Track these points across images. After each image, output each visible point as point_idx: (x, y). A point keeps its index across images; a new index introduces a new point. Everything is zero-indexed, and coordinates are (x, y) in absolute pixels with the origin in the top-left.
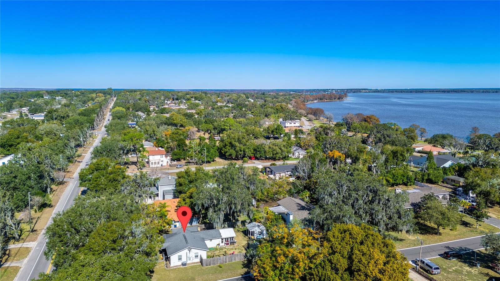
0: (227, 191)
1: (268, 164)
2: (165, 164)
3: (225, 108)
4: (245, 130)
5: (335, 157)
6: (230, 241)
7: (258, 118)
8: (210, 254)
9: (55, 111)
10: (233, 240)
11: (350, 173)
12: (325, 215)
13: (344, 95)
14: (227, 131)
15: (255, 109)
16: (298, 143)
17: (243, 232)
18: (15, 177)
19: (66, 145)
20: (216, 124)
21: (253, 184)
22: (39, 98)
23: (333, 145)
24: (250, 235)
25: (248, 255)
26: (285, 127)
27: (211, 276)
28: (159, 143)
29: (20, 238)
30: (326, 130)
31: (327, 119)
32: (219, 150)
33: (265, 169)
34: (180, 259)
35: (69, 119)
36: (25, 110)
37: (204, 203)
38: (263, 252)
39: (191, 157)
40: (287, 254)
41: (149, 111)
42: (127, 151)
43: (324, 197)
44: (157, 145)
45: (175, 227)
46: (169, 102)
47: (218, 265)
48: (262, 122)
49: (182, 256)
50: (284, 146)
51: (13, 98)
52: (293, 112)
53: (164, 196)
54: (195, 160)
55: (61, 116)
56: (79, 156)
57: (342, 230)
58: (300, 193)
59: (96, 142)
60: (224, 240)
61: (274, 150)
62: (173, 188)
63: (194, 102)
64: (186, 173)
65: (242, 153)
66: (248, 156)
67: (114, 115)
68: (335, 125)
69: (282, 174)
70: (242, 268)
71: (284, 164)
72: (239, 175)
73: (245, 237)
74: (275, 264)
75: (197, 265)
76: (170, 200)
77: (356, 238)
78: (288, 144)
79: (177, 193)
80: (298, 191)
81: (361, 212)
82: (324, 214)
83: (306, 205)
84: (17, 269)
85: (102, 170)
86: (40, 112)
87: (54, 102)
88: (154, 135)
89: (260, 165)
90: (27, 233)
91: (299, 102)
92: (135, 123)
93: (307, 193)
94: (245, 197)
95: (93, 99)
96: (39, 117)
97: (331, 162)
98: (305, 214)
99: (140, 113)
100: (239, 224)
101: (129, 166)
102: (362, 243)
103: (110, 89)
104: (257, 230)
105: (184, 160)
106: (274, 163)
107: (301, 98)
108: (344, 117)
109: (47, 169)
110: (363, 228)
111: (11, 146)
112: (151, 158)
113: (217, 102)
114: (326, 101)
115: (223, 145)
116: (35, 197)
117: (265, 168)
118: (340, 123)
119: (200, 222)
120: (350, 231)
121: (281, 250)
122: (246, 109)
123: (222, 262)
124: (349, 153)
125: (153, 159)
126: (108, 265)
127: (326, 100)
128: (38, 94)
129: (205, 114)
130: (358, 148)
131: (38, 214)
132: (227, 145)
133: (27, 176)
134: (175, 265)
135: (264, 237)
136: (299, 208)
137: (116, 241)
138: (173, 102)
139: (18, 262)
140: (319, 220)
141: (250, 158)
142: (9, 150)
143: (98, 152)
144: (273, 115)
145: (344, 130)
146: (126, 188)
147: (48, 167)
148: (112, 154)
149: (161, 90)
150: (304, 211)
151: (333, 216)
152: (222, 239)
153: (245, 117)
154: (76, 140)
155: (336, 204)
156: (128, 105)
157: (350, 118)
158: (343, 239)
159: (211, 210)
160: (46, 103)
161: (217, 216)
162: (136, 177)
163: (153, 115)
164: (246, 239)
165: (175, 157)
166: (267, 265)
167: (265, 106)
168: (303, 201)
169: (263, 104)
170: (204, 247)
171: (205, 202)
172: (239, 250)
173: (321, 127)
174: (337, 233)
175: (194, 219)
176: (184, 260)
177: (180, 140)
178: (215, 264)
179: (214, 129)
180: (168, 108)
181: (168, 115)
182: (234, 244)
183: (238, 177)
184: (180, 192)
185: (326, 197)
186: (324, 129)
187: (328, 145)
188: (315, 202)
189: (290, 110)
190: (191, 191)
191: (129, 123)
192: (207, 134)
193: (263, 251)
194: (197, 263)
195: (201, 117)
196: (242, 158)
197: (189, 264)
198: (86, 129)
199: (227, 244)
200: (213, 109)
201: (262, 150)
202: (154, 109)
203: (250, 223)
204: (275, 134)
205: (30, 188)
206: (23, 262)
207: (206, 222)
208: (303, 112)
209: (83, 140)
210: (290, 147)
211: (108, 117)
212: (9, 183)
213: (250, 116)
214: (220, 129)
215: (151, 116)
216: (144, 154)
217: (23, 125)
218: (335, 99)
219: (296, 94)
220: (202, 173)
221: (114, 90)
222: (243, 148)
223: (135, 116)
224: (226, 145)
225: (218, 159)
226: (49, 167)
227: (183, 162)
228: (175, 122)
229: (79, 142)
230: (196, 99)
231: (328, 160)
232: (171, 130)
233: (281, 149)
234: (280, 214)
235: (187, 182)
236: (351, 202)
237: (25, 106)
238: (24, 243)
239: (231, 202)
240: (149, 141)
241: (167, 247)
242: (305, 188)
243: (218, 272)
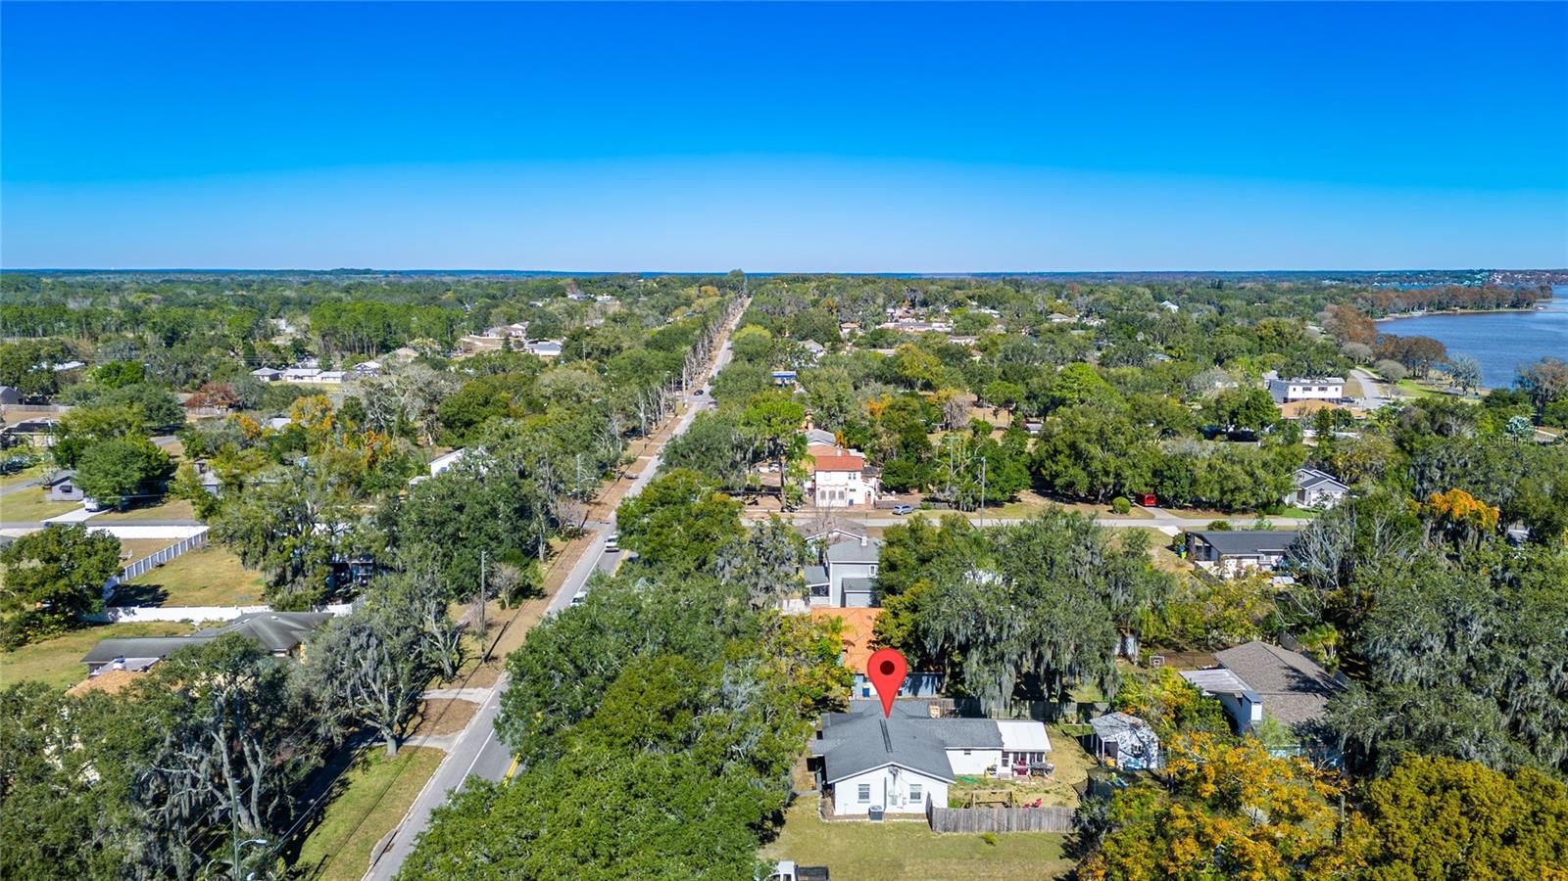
0: (1029, 600)
1: (1199, 522)
2: (859, 498)
3: (1075, 333)
4: (1128, 406)
5: (1456, 513)
6: (1030, 764)
7: (1187, 366)
8: (960, 794)
9: (588, 334)
10: (1040, 760)
11: (1508, 575)
12: (1387, 719)
13: (1539, 292)
14: (1070, 406)
15: (1180, 336)
16: (1325, 459)
17: (1079, 738)
18: (460, 509)
19: (598, 429)
20: (1035, 381)
21: (1125, 585)
22: (555, 297)
23: (1457, 470)
24: (1100, 752)
25: (1085, 817)
26: (1286, 400)
27: (954, 867)
28: (853, 436)
29: (454, 674)
30: (1440, 418)
31: (1457, 375)
32: (1034, 469)
33: (1187, 541)
34: (864, 795)
35: (619, 357)
36: (518, 329)
37: (953, 630)
38: (1128, 817)
39: (941, 482)
40: (1209, 835)
41: (838, 339)
42: (754, 452)
43: (1386, 657)
44: (845, 441)
45: (864, 695)
46: (898, 312)
47: (983, 833)
48: (1198, 380)
49: (871, 788)
50: (1265, 465)
51: (494, 297)
52: (1322, 350)
53: (843, 595)
54: (952, 492)
55: (603, 350)
56: (630, 462)
57: (1434, 780)
58: (1304, 631)
59: (681, 427)
60: (1011, 756)
61: (1227, 478)
62: (871, 576)
63: (976, 312)
64: (913, 531)
65: (1111, 480)
66: (1131, 492)
67: (738, 350)
68: (1487, 400)
69: (1246, 563)
70: (1061, 858)
71: (1259, 527)
72: (1078, 551)
73: (1084, 757)
74: (1164, 863)
75: (917, 824)
76: (859, 609)
77: (1489, 819)
78: (1280, 458)
79: (882, 591)
80: (1299, 626)
81: (1535, 723)
82: (1380, 714)
83: (1322, 675)
84: (437, 756)
85: (675, 504)
86: (552, 337)
87: (589, 309)
88: (841, 411)
89: (1168, 524)
90: (474, 663)
91: (1351, 315)
92: (794, 373)
93: (1332, 636)
94: (1089, 626)
95: (688, 303)
96: (548, 350)
97: (1441, 534)
98: (1312, 708)
99: (811, 345)
100: (1070, 711)
101: (759, 499)
102: (1509, 839)
103: (737, 274)
104: (1126, 740)
105: (920, 491)
106: (1224, 523)
107: (1360, 300)
108: (1525, 373)
109: (541, 492)
110: (1527, 785)
111: (468, 424)
112: (821, 477)
113: (1052, 313)
114: (1463, 314)
115: (1047, 451)
116: (503, 566)
117: (1187, 536)
118: (1506, 394)
119: (943, 691)
120: (1467, 787)
121: (1190, 818)
122: (1150, 338)
123: (996, 827)
124: (1519, 503)
125: (828, 481)
126: (643, 781)
127: (1459, 311)
128: (552, 286)
129: (1006, 350)
130: (1556, 488)
131: (509, 614)
132: (1061, 453)
133: (487, 508)
134: (848, 813)
135: (1153, 766)
136: (1294, 682)
137: (674, 714)
138: (912, 312)
139: (443, 737)
140: (1360, 734)
141: (1140, 500)
142: (462, 436)
143: (676, 452)
144: (1245, 359)
145: (1519, 419)
146: (729, 563)
147: (543, 486)
148: (713, 460)
149: (879, 276)
150: (1310, 695)
151: (1416, 724)
152: (1005, 754)
153: (1139, 362)
154: (628, 417)
155: (1435, 685)
156: (780, 321)
157: (1549, 378)
158: (1435, 815)
159: (975, 656)
160: (571, 313)
161: (993, 678)
162: (761, 531)
163: (847, 351)
164: (1089, 766)
165: (892, 481)
166: (1136, 861)
167: (1217, 325)
168: (1315, 660)
169: (1211, 321)
170: (943, 772)
171: (957, 629)
172: (1060, 798)
173: (1423, 404)
174: (1409, 790)
175: (925, 679)
176: (876, 800)
177: (914, 428)
178: (972, 831)
179: (1028, 398)
180: (894, 330)
181: (889, 352)
182: (1043, 776)
183: (1073, 558)
184: (892, 590)
185: (1397, 655)
186: (1432, 413)
187: (1434, 469)
188: (1362, 668)
189: (1313, 343)
190: (916, 588)
191: (775, 373)
192: (1004, 414)
193: (1128, 810)
194: (916, 816)
195: (993, 362)
196: (1108, 499)
197: (891, 816)
198: (656, 386)
199: (1022, 772)
200: (1035, 334)
201: (1183, 474)
202: (852, 333)
203: (1107, 712)
204: (1244, 422)
205: (492, 539)
206: (453, 739)
207: (963, 692)
208: (1364, 350)
209: (648, 418)
210: (1289, 470)
211: (722, 357)
212: (443, 523)
213: (1160, 358)
214: (1046, 400)
215: (842, 353)
216: (802, 467)
217: (504, 370)
218: (1498, 306)
219: (1343, 288)
220: (963, 535)
221: (748, 275)
222: (1113, 466)
223: (797, 355)
224: (1056, 452)
225: (1027, 496)
226: (547, 486)
227: (916, 497)
228: (907, 372)
229: (636, 423)
230: (983, 301)
231: (1430, 523)
232: (893, 397)
233: (1252, 475)
234: (1217, 695)
235: (912, 561)
236: (1495, 682)
237: (521, 319)
238: (464, 690)
239: (1041, 636)
240: (825, 429)
241: (829, 753)
242: (1327, 615)
243: (978, 856)
